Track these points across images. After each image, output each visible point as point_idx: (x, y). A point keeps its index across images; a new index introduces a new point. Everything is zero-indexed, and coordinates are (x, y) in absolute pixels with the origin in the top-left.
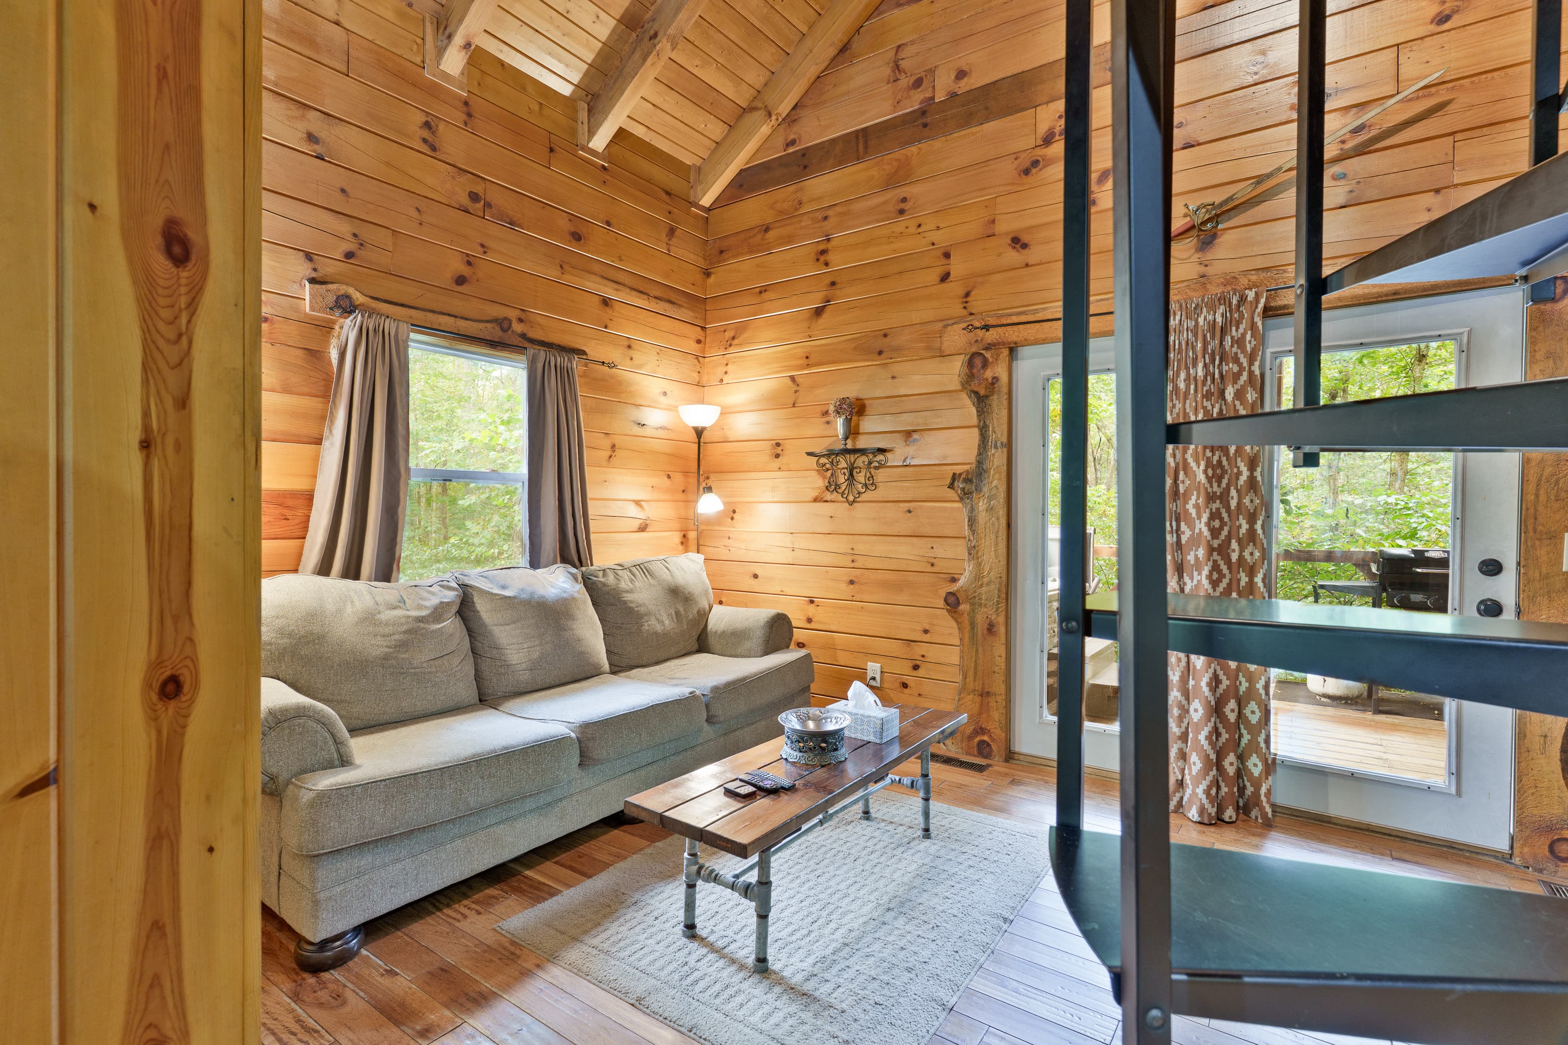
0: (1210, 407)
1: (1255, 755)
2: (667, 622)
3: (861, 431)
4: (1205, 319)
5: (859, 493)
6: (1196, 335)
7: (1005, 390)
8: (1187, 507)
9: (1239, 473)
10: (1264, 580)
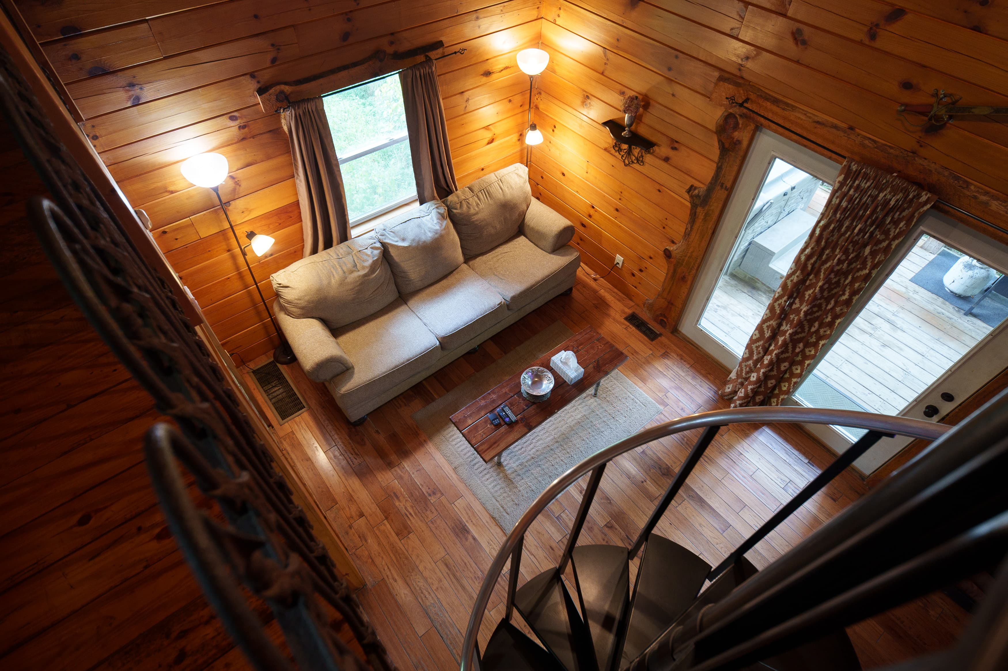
0: (851, 251)
1: (776, 399)
2: (498, 227)
3: (643, 120)
4: (885, 196)
5: (633, 162)
6: (873, 202)
7: (742, 153)
8: (806, 293)
9: (844, 294)
10: (823, 345)
